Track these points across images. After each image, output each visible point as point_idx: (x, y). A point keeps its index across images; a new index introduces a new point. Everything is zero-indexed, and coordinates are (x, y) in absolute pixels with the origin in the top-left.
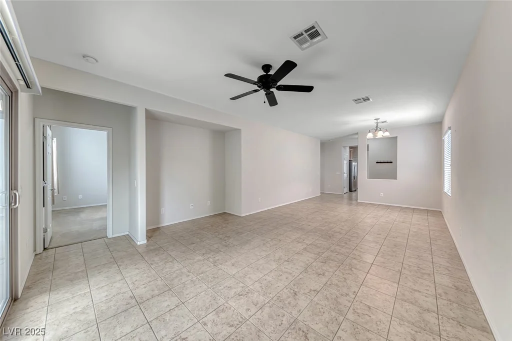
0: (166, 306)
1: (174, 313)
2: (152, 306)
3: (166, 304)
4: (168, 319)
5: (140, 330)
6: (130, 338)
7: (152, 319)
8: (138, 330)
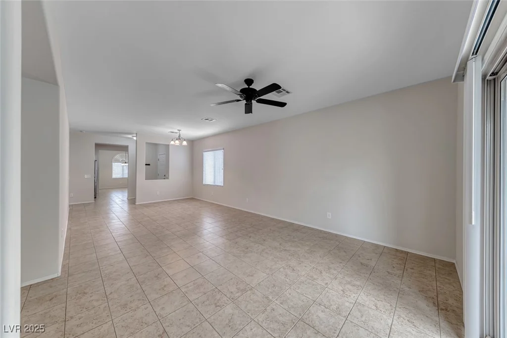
0: (323, 313)
1: (327, 304)
2: (329, 325)
3: (321, 315)
4: (335, 306)
5: (355, 321)
6: (366, 324)
7: (342, 318)
8: (357, 323)
